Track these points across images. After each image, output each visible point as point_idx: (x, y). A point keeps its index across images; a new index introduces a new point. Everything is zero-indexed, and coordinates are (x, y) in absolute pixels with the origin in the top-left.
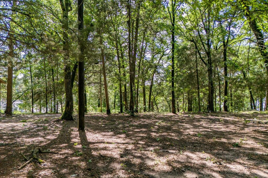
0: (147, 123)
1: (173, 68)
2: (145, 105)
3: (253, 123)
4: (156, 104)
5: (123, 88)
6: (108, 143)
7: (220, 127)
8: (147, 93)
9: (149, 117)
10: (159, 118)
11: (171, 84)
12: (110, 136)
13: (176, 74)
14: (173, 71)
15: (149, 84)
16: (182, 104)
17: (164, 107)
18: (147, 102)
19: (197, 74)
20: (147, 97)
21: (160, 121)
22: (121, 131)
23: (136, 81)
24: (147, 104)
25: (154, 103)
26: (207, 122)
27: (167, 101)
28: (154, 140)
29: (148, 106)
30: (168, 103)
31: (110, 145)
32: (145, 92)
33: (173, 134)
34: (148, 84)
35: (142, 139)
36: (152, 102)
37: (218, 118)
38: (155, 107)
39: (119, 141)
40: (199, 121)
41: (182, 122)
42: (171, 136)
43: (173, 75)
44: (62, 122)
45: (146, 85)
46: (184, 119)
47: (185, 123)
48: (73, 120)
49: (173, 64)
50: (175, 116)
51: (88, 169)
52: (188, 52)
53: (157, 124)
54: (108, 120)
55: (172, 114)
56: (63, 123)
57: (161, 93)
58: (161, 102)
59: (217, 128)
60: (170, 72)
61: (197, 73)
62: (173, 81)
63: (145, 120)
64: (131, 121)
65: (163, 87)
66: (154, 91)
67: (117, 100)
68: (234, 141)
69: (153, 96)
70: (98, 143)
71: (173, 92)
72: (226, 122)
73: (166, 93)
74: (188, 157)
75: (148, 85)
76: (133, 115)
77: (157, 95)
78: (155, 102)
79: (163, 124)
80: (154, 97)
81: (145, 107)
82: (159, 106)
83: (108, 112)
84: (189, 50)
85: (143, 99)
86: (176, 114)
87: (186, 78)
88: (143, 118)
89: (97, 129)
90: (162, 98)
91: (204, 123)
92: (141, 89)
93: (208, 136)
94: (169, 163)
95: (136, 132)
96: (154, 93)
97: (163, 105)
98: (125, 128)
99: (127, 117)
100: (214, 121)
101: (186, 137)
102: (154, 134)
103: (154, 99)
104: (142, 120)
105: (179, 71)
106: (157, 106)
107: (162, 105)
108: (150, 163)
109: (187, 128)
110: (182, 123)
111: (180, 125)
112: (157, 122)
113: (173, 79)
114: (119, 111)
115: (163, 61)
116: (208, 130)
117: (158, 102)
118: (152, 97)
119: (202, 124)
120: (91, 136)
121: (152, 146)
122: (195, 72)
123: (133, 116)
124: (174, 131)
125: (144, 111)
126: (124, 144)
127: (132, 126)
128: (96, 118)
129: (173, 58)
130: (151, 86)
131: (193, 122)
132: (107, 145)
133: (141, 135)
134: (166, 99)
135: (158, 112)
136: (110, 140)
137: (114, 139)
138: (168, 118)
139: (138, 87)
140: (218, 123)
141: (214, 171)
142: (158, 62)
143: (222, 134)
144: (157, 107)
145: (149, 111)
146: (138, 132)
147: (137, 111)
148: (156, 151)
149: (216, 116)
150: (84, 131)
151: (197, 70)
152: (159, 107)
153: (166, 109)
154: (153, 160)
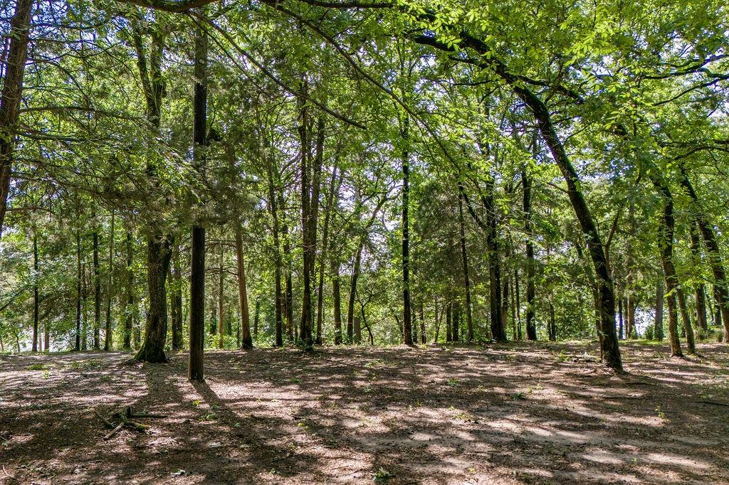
0: (344, 364)
1: (406, 236)
2: (338, 326)
3: (575, 361)
4: (368, 326)
5: (283, 283)
6: (263, 400)
7: (503, 369)
8: (345, 295)
9: (349, 354)
10: (373, 356)
11: (400, 274)
12: (266, 389)
13: (412, 250)
14: (405, 243)
15: (350, 273)
16: (433, 324)
17: (388, 333)
18: (344, 320)
19: (464, 249)
20: (344, 306)
21: (375, 361)
22: (288, 380)
23: (317, 265)
24: (344, 325)
25: (361, 323)
26: (479, 361)
27: (396, 317)
28: (360, 392)
29: (346, 331)
30: (398, 321)
31: (268, 403)
32: (338, 293)
33: (400, 382)
34: (345, 272)
35: (336, 391)
36: (358, 321)
37: (508, 352)
38: (364, 332)
39: (285, 395)
40: (462, 358)
41: (425, 362)
42: (396, 384)
43: (405, 252)
44: (140, 366)
45: (341, 274)
46: (429, 356)
47: (431, 364)
48: (166, 362)
49: (406, 225)
50: (411, 350)
51: (237, 436)
52: (443, 197)
53: (367, 365)
54: (249, 362)
55: (404, 347)
56: (143, 368)
57: (378, 295)
58: (380, 319)
59: (496, 372)
60: (400, 246)
61: (463, 246)
62: (407, 266)
63: (339, 359)
64: (307, 363)
65: (385, 281)
66: (361, 290)
67: (262, 316)
68: (518, 391)
69: (358, 304)
70: (241, 400)
71: (406, 294)
72: (520, 360)
73: (392, 294)
74: (422, 415)
75: (346, 276)
76: (312, 349)
77: (369, 301)
78: (365, 321)
79: (382, 365)
80: (363, 307)
81: (340, 332)
82: (375, 329)
83: (247, 343)
84: (443, 192)
85: (333, 310)
86: (414, 346)
87: (438, 259)
88: (335, 354)
89: (231, 378)
90: (382, 310)
91: (470, 363)
92: (328, 285)
93: (472, 383)
94: (385, 423)
95: (320, 381)
96: (361, 296)
97: (387, 328)
98: (296, 374)
99: (295, 353)
100: (493, 359)
101: (424, 386)
102: (359, 384)
103: (363, 312)
104: (333, 359)
105: (420, 243)
106: (369, 329)
107: (382, 328)
108: (351, 424)
109: (431, 372)
110: (422, 363)
111: (418, 367)
112: (367, 362)
113: (405, 262)
114: (274, 342)
115: (384, 213)
116: (475, 374)
117: (371, 318)
118: (357, 306)
119: (467, 364)
120: (223, 390)
121: (355, 401)
122: (459, 244)
123: (311, 352)
124: (404, 378)
125: (337, 343)
126: (298, 400)
127: (311, 371)
128: (222, 358)
129: (405, 212)
130: (355, 278)
131: (449, 360)
132: (263, 403)
133: (333, 385)
134: (393, 311)
135: (372, 344)
136: (267, 395)
137: (274, 394)
138: (394, 354)
139: (322, 281)
140: (502, 362)
141: (462, 430)
142: (371, 215)
143: (501, 381)
144: (370, 334)
145: (349, 342)
146: (325, 381)
147: (319, 342)
148: (362, 409)
149: (504, 349)
150: (204, 381)
151: (463, 241)
152: (374, 333)
153: (392, 338)
154: (356, 419)
